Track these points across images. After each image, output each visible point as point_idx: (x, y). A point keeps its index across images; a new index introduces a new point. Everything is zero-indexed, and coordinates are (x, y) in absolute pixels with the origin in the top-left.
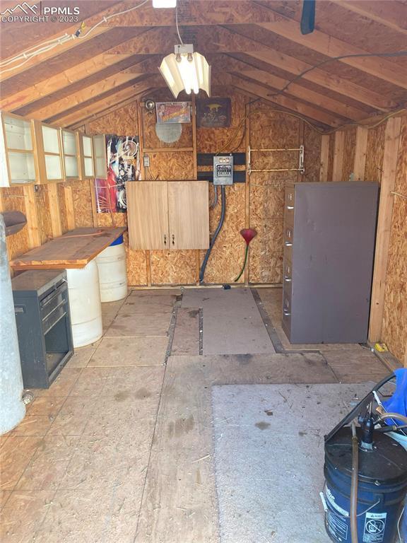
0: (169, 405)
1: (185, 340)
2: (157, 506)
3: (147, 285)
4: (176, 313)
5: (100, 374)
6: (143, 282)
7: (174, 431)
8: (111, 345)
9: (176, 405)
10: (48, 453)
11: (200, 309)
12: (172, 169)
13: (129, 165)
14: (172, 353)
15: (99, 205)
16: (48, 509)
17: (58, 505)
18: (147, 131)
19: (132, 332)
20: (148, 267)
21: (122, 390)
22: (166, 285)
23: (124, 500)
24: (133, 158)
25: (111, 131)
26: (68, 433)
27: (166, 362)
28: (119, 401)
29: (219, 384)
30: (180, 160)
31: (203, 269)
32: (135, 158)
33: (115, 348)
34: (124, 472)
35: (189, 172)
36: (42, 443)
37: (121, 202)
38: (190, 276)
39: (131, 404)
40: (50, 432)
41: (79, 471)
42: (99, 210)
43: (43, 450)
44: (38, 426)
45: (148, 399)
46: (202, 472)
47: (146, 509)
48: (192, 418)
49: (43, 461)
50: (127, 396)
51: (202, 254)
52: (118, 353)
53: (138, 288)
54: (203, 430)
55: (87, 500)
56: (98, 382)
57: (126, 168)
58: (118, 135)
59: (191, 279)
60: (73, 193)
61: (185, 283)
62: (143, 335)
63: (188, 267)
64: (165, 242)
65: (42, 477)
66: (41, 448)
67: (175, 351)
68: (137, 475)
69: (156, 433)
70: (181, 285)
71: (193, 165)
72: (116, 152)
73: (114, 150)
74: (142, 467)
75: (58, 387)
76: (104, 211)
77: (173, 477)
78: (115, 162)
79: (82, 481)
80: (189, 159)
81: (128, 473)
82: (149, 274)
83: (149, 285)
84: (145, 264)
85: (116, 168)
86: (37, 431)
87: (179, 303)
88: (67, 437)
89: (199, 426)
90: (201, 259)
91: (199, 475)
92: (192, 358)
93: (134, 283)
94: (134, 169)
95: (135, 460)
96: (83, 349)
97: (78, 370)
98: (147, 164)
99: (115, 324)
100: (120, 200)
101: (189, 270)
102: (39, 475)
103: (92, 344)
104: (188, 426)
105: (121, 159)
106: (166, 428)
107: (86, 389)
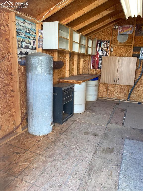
0: (105, 141)
1: (117, 119)
2: (90, 179)
3: (105, 98)
4: (115, 109)
5: (81, 124)
6: (104, 96)
7: (105, 152)
8: (87, 115)
9: (108, 142)
10: (55, 146)
11: (126, 110)
12: (122, 53)
13: (105, 51)
14: (110, 123)
15: (92, 66)
16: (49, 165)
17: (53, 165)
18: (113, 38)
19: (96, 112)
20: (107, 91)
21: (87, 131)
22: (113, 99)
23: (78, 172)
24: (107, 48)
25: (100, 38)
26: (64, 141)
27: (107, 125)
28: (85, 134)
29: (129, 138)
30: (126, 49)
31: (130, 95)
32: (108, 48)
33: (88, 116)
34: (80, 161)
35: (129, 54)
36: (54, 142)
37: (100, 65)
38: (124, 97)
39: (90, 137)
40: (58, 139)
41: (64, 155)
42: (92, 68)
43: (54, 144)
44: (55, 136)
45: (97, 137)
46: (114, 172)
47: (85, 178)
48: (113, 149)
49: (53, 148)
50: (88, 134)
51: (130, 88)
52: (89, 118)
53: (102, 98)
54: (118, 155)
55: (64, 167)
56: (79, 126)
57: (103, 52)
58: (102, 40)
59: (124, 98)
60: (83, 61)
61: (121, 99)
62: (100, 114)
63: (123, 93)
64: (115, 81)
65: (51, 153)
66: (53, 143)
67: (112, 122)
68: (85, 164)
69: (97, 150)
70: (119, 100)
71: (131, 51)
72: (101, 46)
73: (100, 46)
74: (88, 161)
75: (65, 125)
76: (93, 68)
77: (100, 170)
78: (100, 50)
79: (64, 159)
80: (130, 49)
81: (82, 162)
82: (107, 94)
83: (106, 98)
84: (106, 90)
85: (100, 52)
86: (54, 137)
87: (117, 106)
88: (63, 142)
89: (116, 153)
90: (129, 90)
91: (112, 173)
92: (119, 126)
93: (101, 97)
94: (107, 53)
95: (86, 158)
96: (77, 114)
97: (74, 121)
98: (112, 50)
99: (90, 109)
100: (100, 64)
101: (124, 94)
102: (50, 152)
103: (81, 113)
104: (111, 151)
105: (102, 49)
106: (101, 149)
107: (74, 128)
